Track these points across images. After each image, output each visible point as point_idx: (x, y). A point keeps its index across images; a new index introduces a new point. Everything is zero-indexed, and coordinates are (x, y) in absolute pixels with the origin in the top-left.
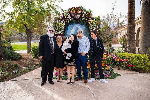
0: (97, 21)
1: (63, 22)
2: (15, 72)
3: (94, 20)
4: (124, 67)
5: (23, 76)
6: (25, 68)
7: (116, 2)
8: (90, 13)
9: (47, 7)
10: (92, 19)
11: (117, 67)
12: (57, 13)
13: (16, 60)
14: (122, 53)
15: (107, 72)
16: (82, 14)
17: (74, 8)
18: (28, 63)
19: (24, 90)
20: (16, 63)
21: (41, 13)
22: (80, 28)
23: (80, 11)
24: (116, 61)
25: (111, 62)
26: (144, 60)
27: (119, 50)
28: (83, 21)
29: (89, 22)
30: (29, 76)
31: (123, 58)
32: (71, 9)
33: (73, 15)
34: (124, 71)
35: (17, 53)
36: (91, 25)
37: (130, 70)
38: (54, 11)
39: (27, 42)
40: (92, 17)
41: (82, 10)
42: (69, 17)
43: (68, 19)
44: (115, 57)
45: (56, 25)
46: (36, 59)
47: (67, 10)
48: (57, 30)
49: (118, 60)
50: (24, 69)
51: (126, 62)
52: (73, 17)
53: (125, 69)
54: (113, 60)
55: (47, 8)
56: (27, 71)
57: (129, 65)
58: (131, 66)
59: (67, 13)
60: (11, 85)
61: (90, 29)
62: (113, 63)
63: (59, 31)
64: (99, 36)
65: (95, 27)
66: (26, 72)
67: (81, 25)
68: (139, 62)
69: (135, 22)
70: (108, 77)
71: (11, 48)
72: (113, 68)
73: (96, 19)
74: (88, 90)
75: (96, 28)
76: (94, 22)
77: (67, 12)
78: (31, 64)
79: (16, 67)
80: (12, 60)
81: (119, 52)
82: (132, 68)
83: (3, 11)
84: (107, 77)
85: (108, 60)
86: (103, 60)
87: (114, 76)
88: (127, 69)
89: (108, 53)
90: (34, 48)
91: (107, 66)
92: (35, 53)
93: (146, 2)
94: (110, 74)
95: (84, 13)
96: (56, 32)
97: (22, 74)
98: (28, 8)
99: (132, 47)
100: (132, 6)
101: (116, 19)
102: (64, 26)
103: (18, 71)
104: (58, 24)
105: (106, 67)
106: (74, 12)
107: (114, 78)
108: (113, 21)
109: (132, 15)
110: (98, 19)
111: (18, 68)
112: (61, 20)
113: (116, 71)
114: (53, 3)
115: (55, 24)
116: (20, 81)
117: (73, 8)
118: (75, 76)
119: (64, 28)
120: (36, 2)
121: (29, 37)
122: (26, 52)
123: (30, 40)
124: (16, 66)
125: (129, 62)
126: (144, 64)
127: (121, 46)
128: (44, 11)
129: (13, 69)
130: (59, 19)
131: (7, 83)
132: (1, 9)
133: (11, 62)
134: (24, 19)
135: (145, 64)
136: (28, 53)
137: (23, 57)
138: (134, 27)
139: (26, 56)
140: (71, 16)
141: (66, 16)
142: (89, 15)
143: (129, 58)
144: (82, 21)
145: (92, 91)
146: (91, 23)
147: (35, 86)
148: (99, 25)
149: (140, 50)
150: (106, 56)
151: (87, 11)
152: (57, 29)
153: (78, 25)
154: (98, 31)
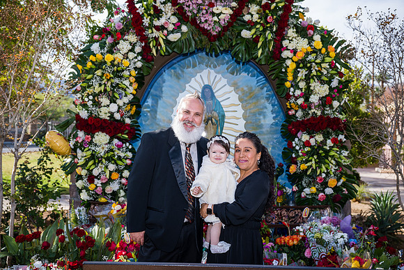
0: (330, 48)
1: (132, 50)
3: (317, 38)
22: (228, 88)
29: (285, 54)
33: (190, 10)
36: (296, 73)
40: (305, 24)
42: (168, 17)
43: (159, 28)
45: (89, 65)
48: (95, 95)
52: (193, 22)
61: (288, 97)
63: (104, 100)
64: (341, 137)
65: (322, 82)
67: (235, 71)
75: (321, 90)
76: (315, 51)
102: (134, 73)
104: (99, 56)
112: (121, 34)
119: (136, 86)
140: (181, 13)
141: (147, 9)
142: (287, 9)
144: (242, 47)
146: (300, 55)
152: (89, 91)
153: (212, 71)
154: (336, 104)
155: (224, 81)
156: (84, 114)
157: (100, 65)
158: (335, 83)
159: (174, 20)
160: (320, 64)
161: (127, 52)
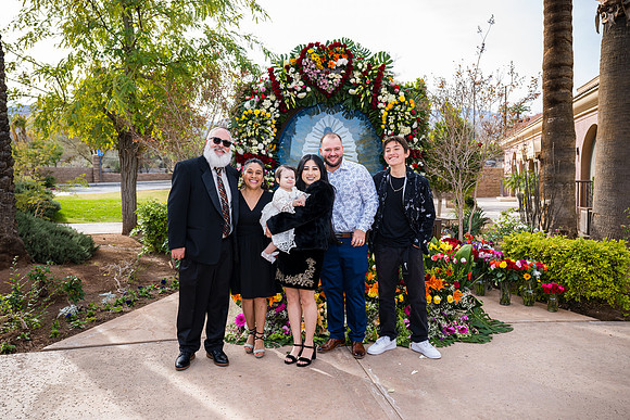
0: (411, 100)
1: (273, 106)
2: (69, 314)
3: (402, 94)
4: (528, 296)
5: (100, 329)
6: (108, 298)
7: (492, 22)
8: (383, 66)
9: (204, 44)
10: (392, 90)
11: (498, 295)
12: (247, 64)
13: (72, 262)
14: (519, 236)
15: (453, 313)
16: (350, 69)
17: (317, 44)
18: (123, 274)
19: (102, 390)
20: (72, 274)
21: (178, 68)
22: (344, 129)
23: (341, 57)
24: (493, 267)
25: (471, 272)
26: (614, 263)
27: (508, 222)
28: (356, 98)
29: (380, 105)
30: (124, 330)
31: (522, 256)
32: (306, 49)
33: (313, 76)
34: (526, 310)
35: (79, 232)
36: (388, 118)
37: (553, 308)
38: (232, 58)
39: (122, 188)
40: (393, 84)
41: (350, 55)
42: (298, 83)
43: (290, 90)
44: (488, 251)
45: (244, 117)
46: (155, 260)
47: (289, 56)
48: (247, 138)
49: (503, 265)
50: (104, 301)
51: (537, 273)
52: (314, 85)
53: (530, 303)
54: (482, 265)
55: (207, 47)
56: (116, 309)
57: (550, 286)
58: (555, 289)
59: (287, 68)
60: (49, 366)
61: (383, 135)
62: (480, 275)
63: (255, 142)
64: (420, 163)
65: (406, 125)
66: (115, 315)
67: (349, 116)
68: (591, 272)
69: (575, 105)
70: (460, 335)
71: (54, 213)
72: (479, 299)
73: (408, 92)
74: (374, 390)
75: (407, 130)
76: (401, 103)
77: (286, 62)
78: (137, 282)
79: (74, 291)
80: (58, 261)
81: (509, 229)
82: (561, 300)
83: (24, 59)
84: (455, 336)
85: (459, 265)
86: (436, 264)
87: (483, 331)
88: (541, 301)
89: (461, 233)
90: (148, 214)
91: (456, 289)
92: (153, 233)
93: (620, 19)
94: (467, 322)
95: (360, 66)
96: (241, 145)
97: (99, 322)
98: (126, 48)
99: (563, 211)
100: (561, 34)
101: (491, 90)
102: (274, 122)
103: (80, 310)
104: (250, 111)
105: (448, 293)
106: (315, 62)
107: (482, 342)
108: (479, 102)
109: (563, 72)
110: (420, 90)
111: (81, 296)
112: (264, 95)
113: (492, 309)
114: (230, 27)
115: (237, 111)
116: (89, 353)
117: (311, 45)
118: (317, 331)
119: (275, 130)
120: (160, 22)
121: (131, 166)
122: (115, 228)
123: (135, 179)
124: (71, 288)
125: (548, 274)
126: (611, 279)
127: (516, 205)
128: (193, 60)
129: (60, 300)
130: (253, 94)
131: (35, 358)
132: (18, 52)
133: (52, 271)
134: (110, 94)
135: (616, 281)
136: (126, 232)
137: (102, 248)
138: (572, 125)
139: (115, 244)
140: (305, 78)
141: (282, 78)
142: (380, 74)
143: (549, 257)
144: (350, 101)
145: (387, 396)
146: (390, 106)
147: (148, 371)
148: (420, 118)
149: (595, 221)
150: (451, 246)
151: (372, 59)
152: (244, 135)
153: (332, 116)
154: (416, 140)
155: (341, 124)
156: (241, 152)
157: (250, 116)
158: (415, 125)
159: (301, 83)
160: (403, 112)
161: (269, 108)
